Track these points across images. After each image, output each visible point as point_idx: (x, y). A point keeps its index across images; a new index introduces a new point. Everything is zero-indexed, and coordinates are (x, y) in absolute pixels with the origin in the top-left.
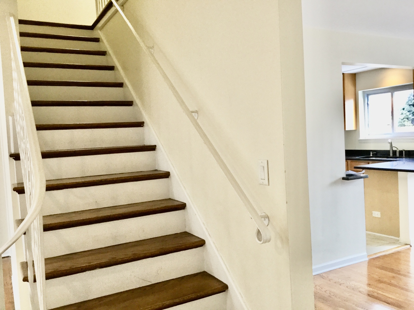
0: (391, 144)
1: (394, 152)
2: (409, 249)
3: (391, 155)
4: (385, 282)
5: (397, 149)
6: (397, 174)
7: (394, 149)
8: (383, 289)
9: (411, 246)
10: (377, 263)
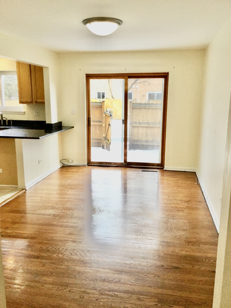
0: (2, 115)
1: (4, 121)
2: (25, 193)
3: (2, 123)
4: (18, 223)
5: (7, 119)
6: (14, 141)
7: (4, 119)
8: (18, 228)
9: (26, 190)
10: (8, 209)
